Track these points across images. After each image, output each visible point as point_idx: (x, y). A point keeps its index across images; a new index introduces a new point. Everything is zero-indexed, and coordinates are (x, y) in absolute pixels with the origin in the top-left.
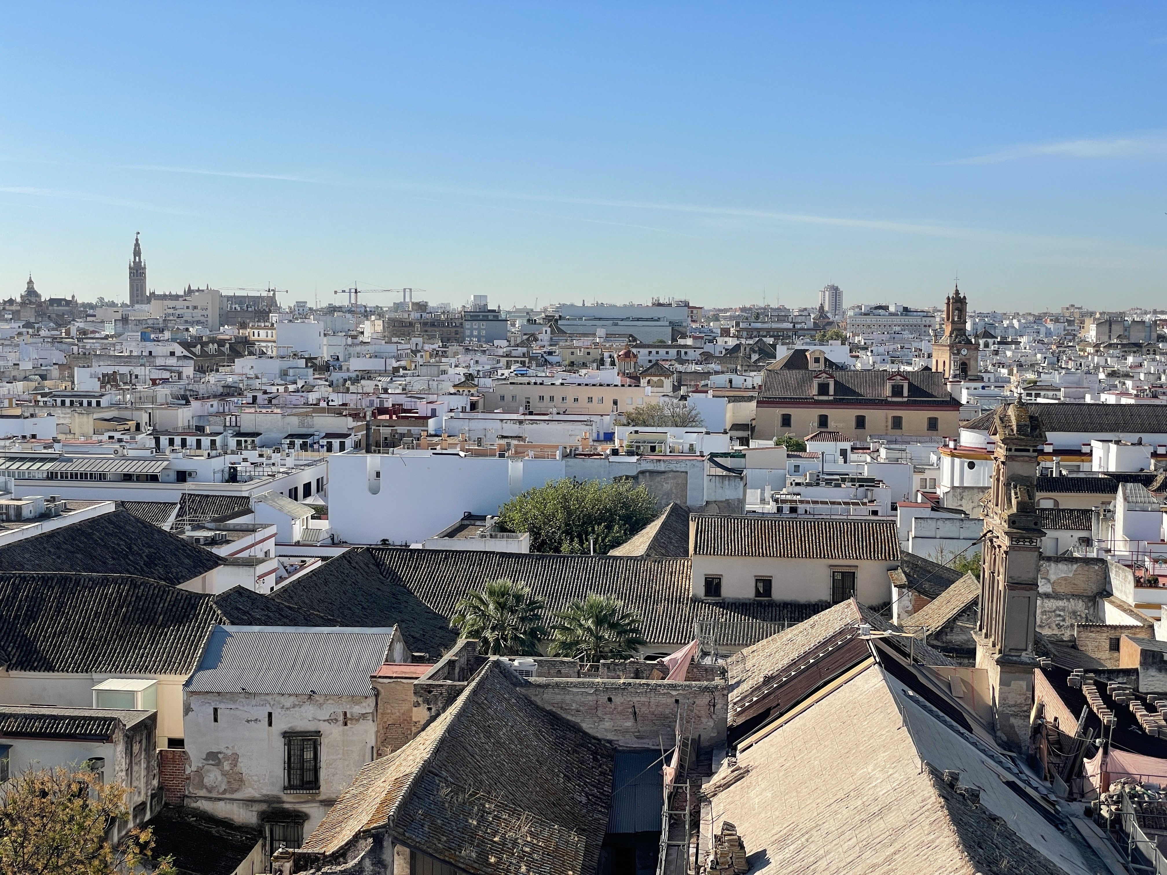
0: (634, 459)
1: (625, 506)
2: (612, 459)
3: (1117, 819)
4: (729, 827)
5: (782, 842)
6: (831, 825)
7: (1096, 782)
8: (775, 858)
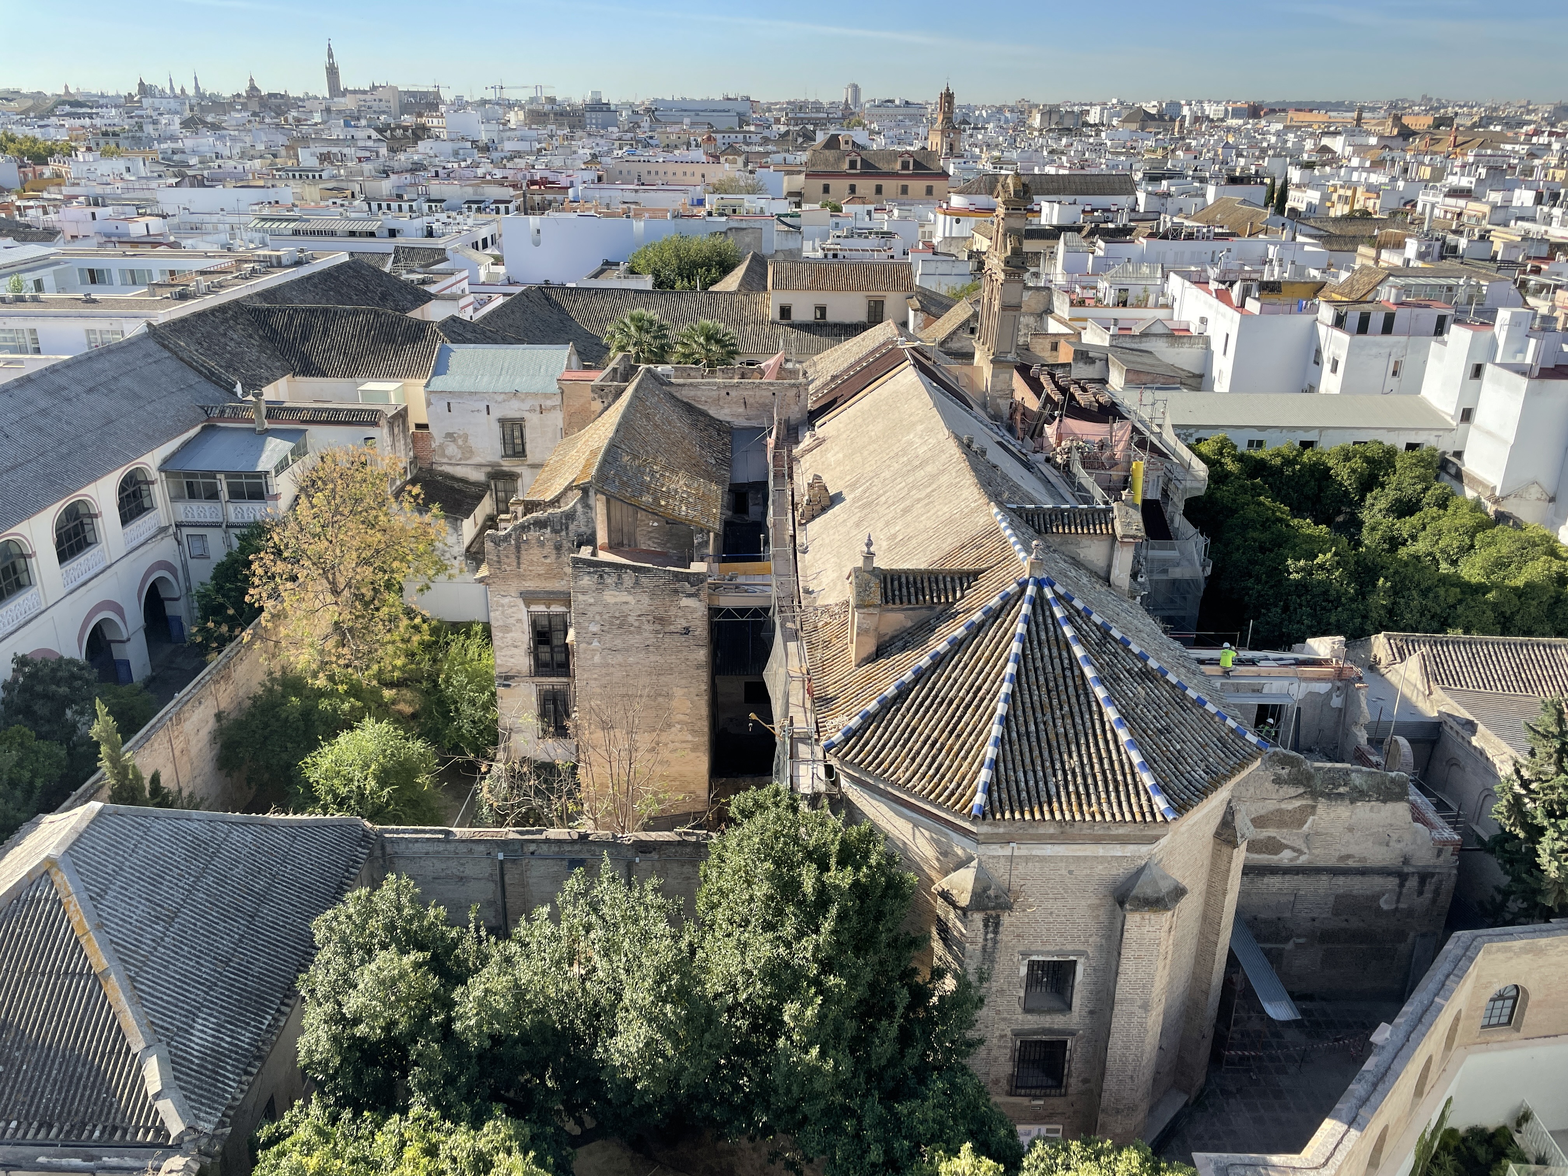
0: (724, 219)
1: (719, 254)
2: (708, 219)
3: (1067, 465)
4: (817, 477)
5: (853, 486)
6: (887, 474)
7: (1053, 440)
8: (849, 498)
